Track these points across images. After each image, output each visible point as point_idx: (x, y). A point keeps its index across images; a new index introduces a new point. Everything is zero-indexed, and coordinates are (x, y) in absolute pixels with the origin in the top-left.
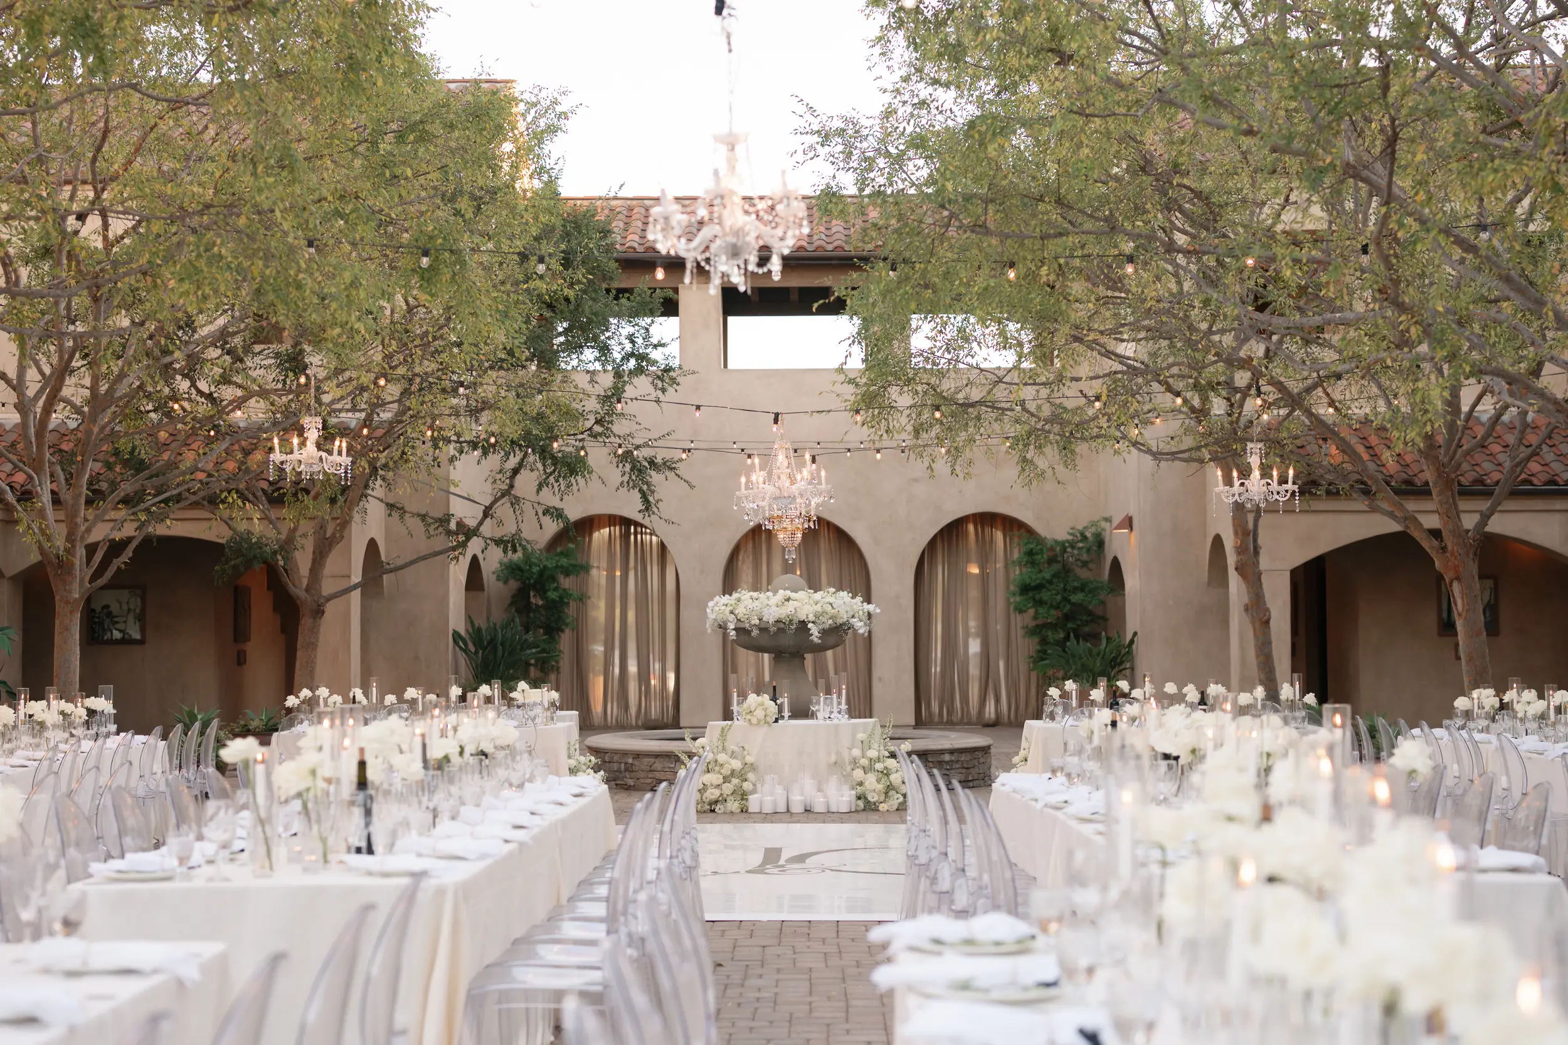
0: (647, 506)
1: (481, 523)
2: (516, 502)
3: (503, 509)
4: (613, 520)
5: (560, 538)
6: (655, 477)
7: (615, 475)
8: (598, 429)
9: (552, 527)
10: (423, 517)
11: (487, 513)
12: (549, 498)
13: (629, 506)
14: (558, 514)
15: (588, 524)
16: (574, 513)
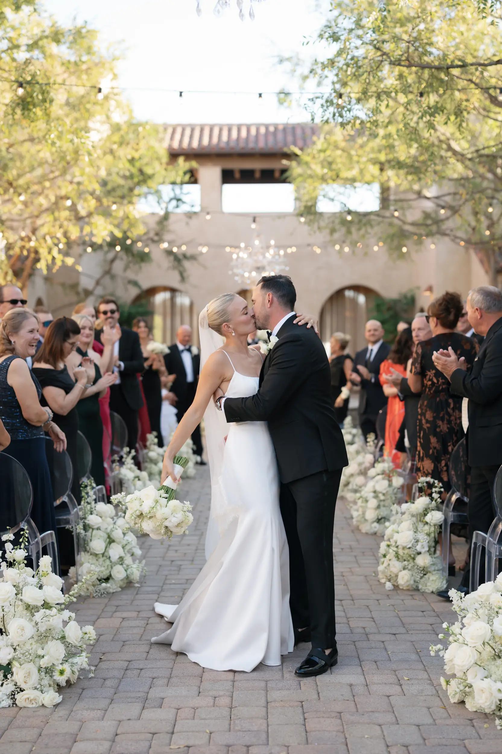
0: (183, 279)
1: (95, 288)
2: (113, 277)
3: (107, 280)
4: (165, 289)
5: (138, 298)
6: (187, 264)
7: (166, 262)
8: (156, 238)
9: (134, 292)
10: (63, 285)
11: (98, 283)
12: (130, 275)
13: (173, 281)
14: (135, 284)
15: (152, 291)
16: (146, 285)
